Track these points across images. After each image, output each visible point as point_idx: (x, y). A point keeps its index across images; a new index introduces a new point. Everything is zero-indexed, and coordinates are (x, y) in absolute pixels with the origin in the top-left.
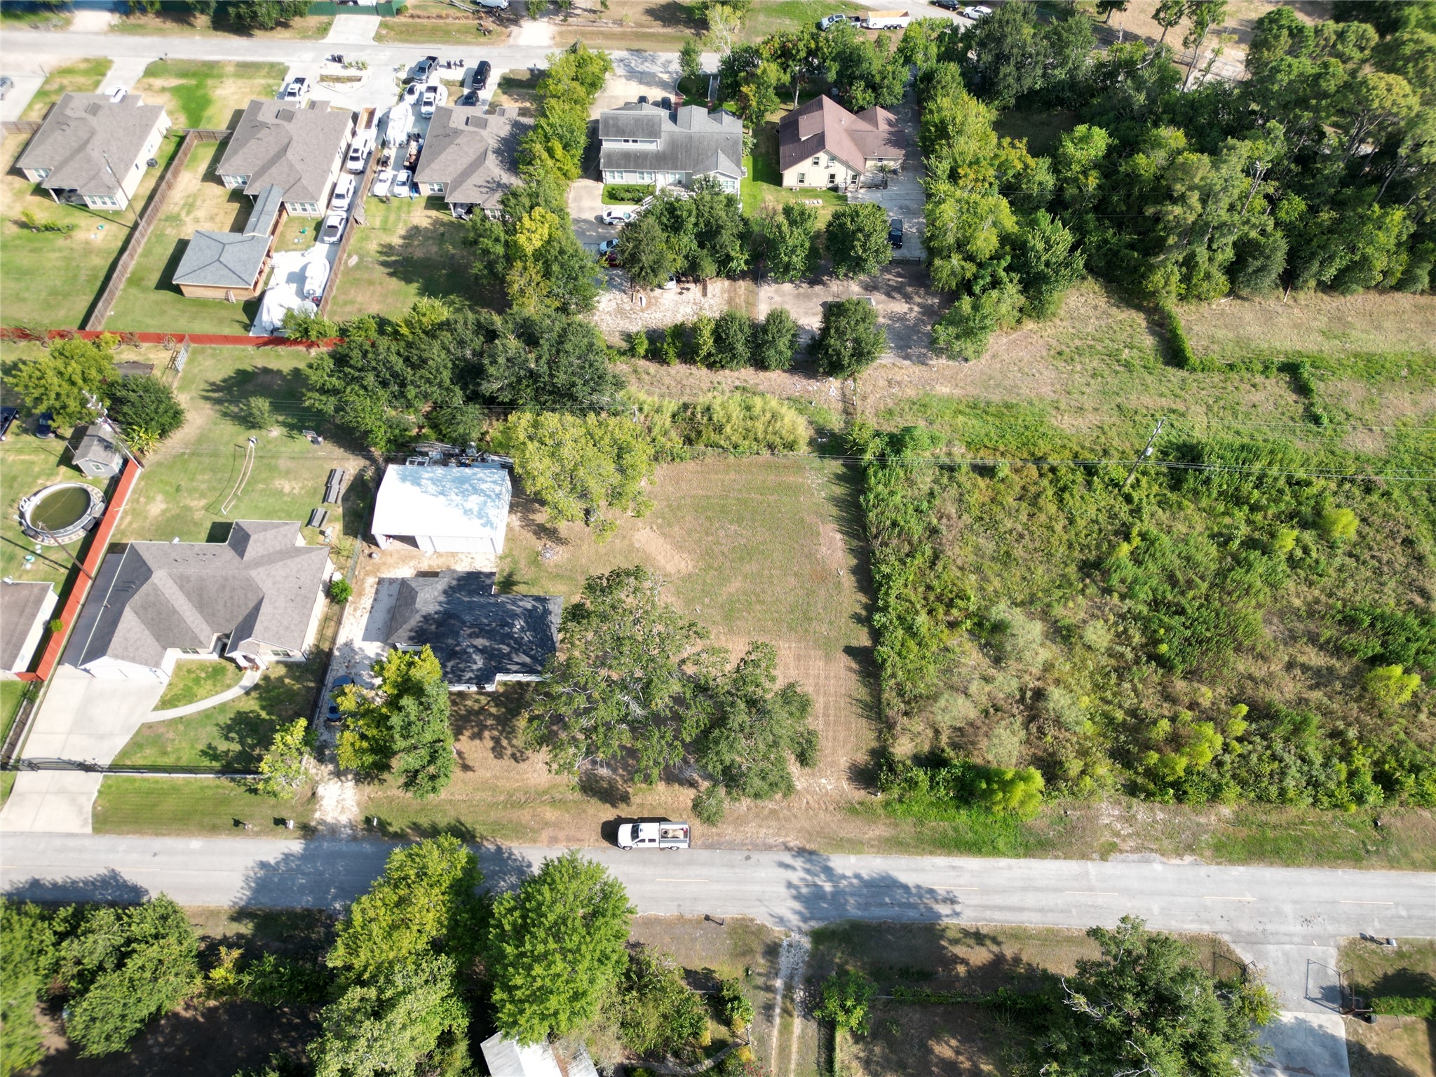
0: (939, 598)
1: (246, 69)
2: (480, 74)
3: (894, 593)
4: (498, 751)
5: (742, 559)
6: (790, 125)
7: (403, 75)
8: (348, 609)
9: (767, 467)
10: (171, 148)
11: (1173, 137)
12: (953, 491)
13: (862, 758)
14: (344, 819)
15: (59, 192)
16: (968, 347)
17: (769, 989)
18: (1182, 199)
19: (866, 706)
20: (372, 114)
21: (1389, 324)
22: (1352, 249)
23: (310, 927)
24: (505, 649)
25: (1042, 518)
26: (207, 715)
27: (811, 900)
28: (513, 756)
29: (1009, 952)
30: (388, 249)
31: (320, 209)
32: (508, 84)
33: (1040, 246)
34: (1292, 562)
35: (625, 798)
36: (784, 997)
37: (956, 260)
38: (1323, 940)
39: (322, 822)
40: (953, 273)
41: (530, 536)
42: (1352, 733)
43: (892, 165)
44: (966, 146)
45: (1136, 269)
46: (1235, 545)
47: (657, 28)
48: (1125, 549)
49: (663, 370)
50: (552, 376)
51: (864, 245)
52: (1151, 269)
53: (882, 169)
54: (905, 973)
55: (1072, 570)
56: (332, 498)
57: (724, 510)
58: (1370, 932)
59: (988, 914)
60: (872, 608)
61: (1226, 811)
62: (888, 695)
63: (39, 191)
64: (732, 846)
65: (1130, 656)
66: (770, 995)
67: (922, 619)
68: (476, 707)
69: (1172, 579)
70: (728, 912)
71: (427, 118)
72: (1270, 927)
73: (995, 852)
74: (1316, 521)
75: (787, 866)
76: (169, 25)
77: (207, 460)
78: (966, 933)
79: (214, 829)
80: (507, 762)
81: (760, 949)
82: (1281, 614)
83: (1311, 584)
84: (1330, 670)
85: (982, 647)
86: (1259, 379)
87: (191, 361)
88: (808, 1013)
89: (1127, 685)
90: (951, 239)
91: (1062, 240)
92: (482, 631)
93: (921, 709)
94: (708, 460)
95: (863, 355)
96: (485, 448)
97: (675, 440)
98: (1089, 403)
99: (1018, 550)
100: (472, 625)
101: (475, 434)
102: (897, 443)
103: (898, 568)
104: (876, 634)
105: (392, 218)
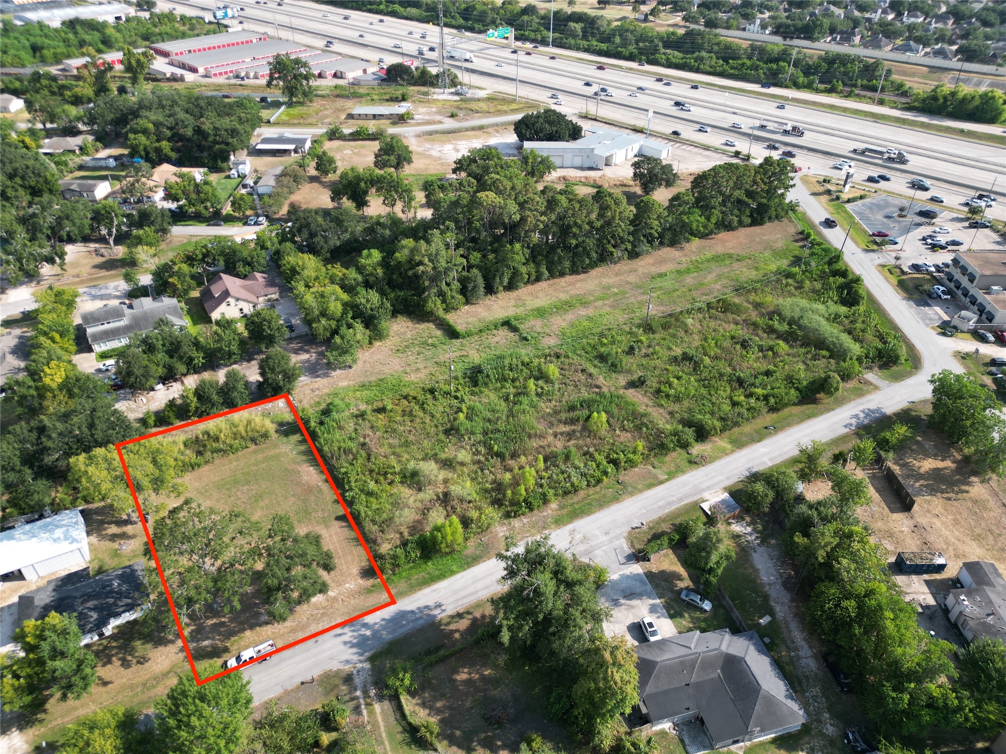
0: (378, 474)
3: (352, 479)
4: (126, 664)
5: (256, 501)
6: (207, 294)
9: (255, 452)
11: (408, 242)
12: (368, 425)
13: (365, 564)
16: (348, 359)
17: (352, 699)
18: (421, 263)
19: (357, 540)
21: (540, 295)
22: (508, 267)
24: (111, 601)
25: (418, 420)
27: (361, 644)
28: (139, 662)
29: (478, 615)
32: (8, 323)
33: (363, 301)
34: (537, 394)
35: (226, 650)
36: (365, 698)
37: (323, 321)
38: (617, 538)
40: (325, 329)
41: (107, 543)
42: (592, 450)
43: (274, 296)
44: (309, 273)
45: (418, 304)
46: (512, 396)
47: (104, 273)
48: (461, 416)
49: (170, 428)
50: (92, 435)
51: (269, 327)
52: (425, 301)
53: (269, 300)
54: (429, 652)
55: (442, 437)
57: (236, 482)
58: (634, 525)
59: (460, 603)
60: (343, 495)
61: (554, 505)
62: (369, 527)
64: (304, 640)
65: (483, 459)
66: (355, 702)
67: (372, 485)
68: (101, 648)
69: (489, 421)
70: (316, 673)
72: (593, 543)
73: (453, 573)
74: (541, 376)
75: (340, 635)
78: (452, 617)
80: (135, 668)
81: (341, 682)
82: (543, 417)
83: (550, 401)
84: (574, 431)
85: (409, 486)
86: (495, 332)
88: (381, 698)
89: (487, 472)
90: (317, 312)
91: (374, 297)
92: (89, 597)
93: (388, 526)
94: (217, 462)
95: (290, 376)
96: (57, 508)
97: (190, 455)
98: (421, 366)
99: (411, 438)
100: (81, 596)
101: (47, 500)
102: (326, 412)
103: (350, 468)
104: (351, 503)
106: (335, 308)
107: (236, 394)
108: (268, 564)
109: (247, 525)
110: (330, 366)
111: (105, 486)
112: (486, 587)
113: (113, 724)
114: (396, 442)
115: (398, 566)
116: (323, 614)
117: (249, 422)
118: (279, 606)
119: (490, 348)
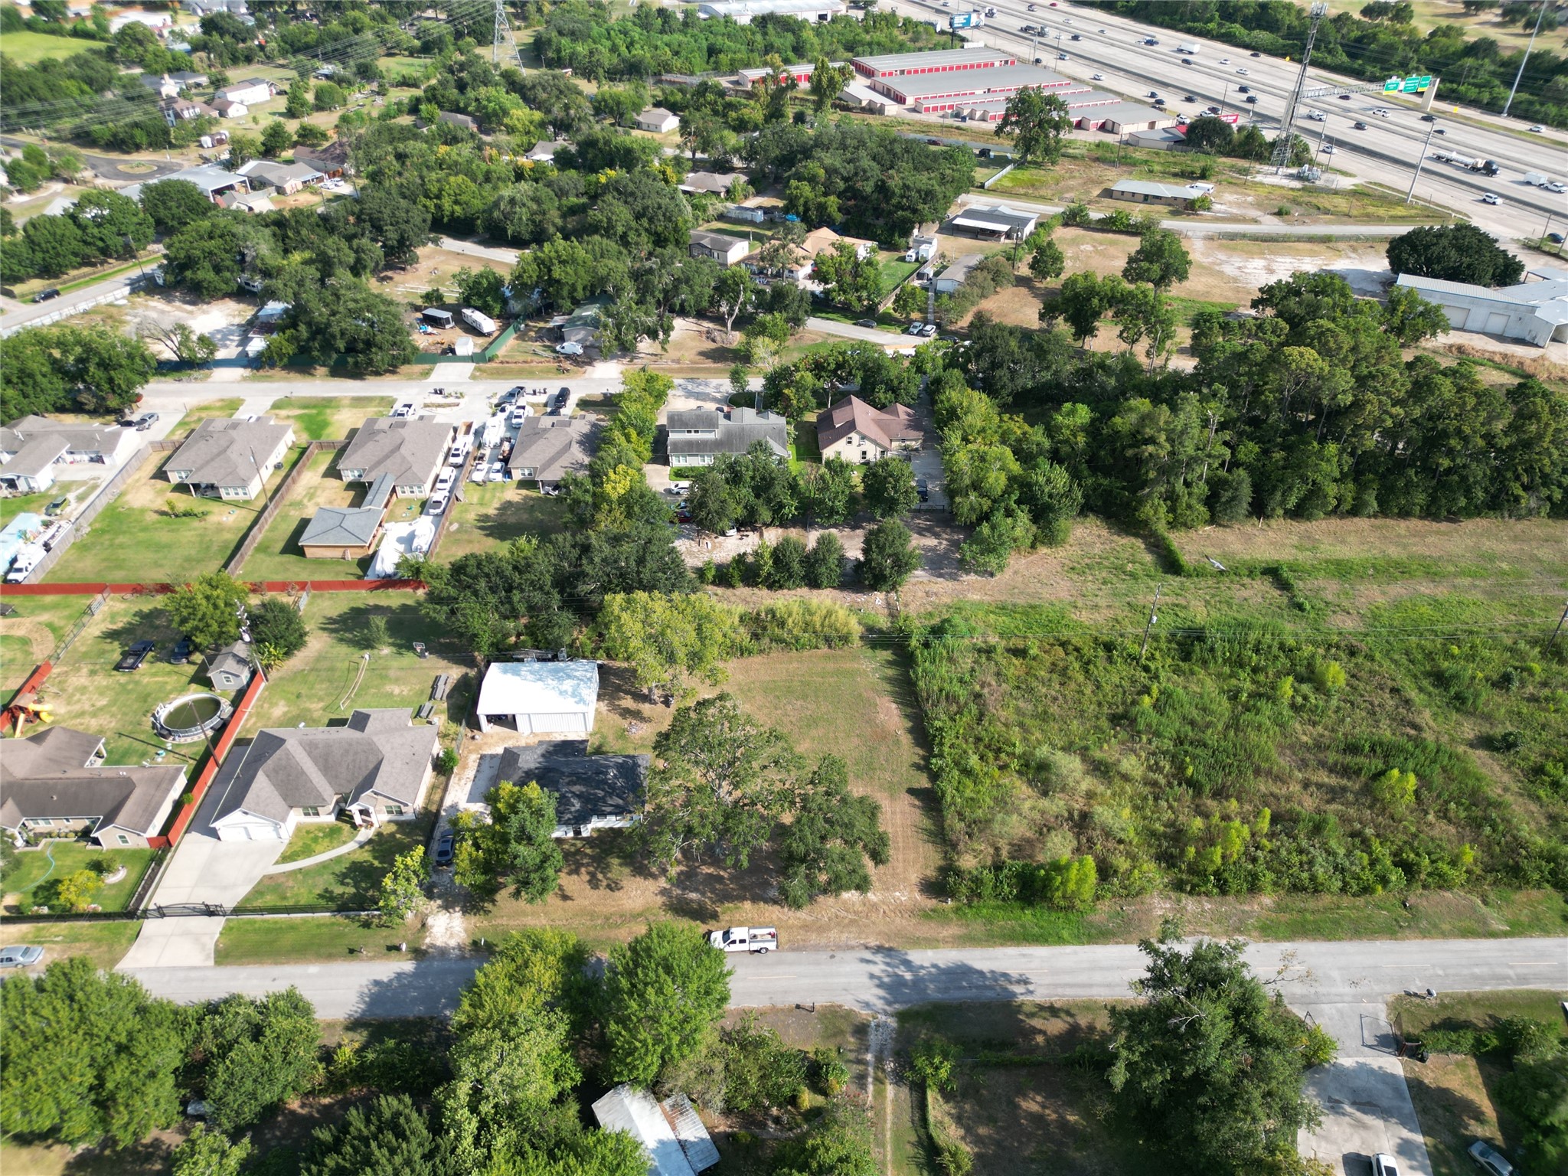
0: (988, 747)
1: (359, 402)
2: (563, 396)
3: (947, 742)
4: (594, 883)
5: (808, 726)
6: (826, 421)
7: (495, 401)
8: (454, 779)
9: (826, 657)
10: (295, 456)
11: (1142, 404)
12: (993, 668)
13: (931, 873)
14: (453, 943)
15: (197, 486)
16: (992, 561)
17: (860, 1062)
18: (1152, 441)
19: (930, 833)
20: (469, 426)
21: (1351, 539)
22: (1304, 479)
23: (422, 1032)
24: (600, 793)
25: (1073, 686)
26: (324, 866)
27: (894, 987)
28: (609, 886)
29: (1083, 1022)
30: (485, 518)
31: (425, 492)
32: (585, 404)
33: (1041, 480)
34: (1293, 706)
35: (715, 916)
36: (876, 1068)
37: (973, 497)
38: (1372, 998)
39: (433, 946)
40: (972, 509)
41: (617, 717)
42: (1369, 831)
43: (914, 444)
44: (974, 420)
45: (1128, 504)
46: (1244, 697)
47: (709, 364)
48: (1147, 700)
49: (729, 592)
50: (638, 573)
51: (895, 487)
52: (1141, 502)
53: (905, 448)
54: (988, 1044)
55: (1104, 723)
56: (438, 695)
58: (1413, 990)
59: (1060, 991)
60: (926, 760)
61: (1267, 900)
62: (952, 820)
63: (182, 488)
64: (817, 948)
65: (1162, 781)
66: (861, 1067)
67: (974, 761)
68: (572, 849)
69: (1192, 723)
70: (821, 1000)
71: (517, 428)
72: (1321, 990)
73: (1061, 941)
74: (1310, 676)
75: (868, 962)
76: (293, 375)
77: (324, 674)
78: (1041, 1008)
79: (330, 957)
80: (602, 892)
81: (849, 1029)
82: (1292, 747)
83: (1314, 724)
84: (1344, 789)
85: (1029, 783)
86: (1246, 580)
87: (310, 604)
88: (899, 1079)
89: (1164, 804)
90: (967, 481)
91: (1060, 477)
92: (579, 779)
93: (980, 831)
94: (773, 655)
95: (902, 565)
96: (575, 654)
97: (743, 635)
98: (1102, 602)
99: (1054, 709)
100: (571, 775)
101: (567, 639)
102: (938, 631)
103: (949, 723)
104: (934, 777)
105: (488, 496)
106: (997, 480)
107: (823, 569)
108: (799, 821)
109: (788, 755)
110: (963, 566)
111: (635, 643)
112: (1109, 985)
113: (559, 953)
114: (1029, 708)
115: (979, 896)
116: (852, 921)
117: (829, 614)
118: (797, 885)
119: (1230, 606)
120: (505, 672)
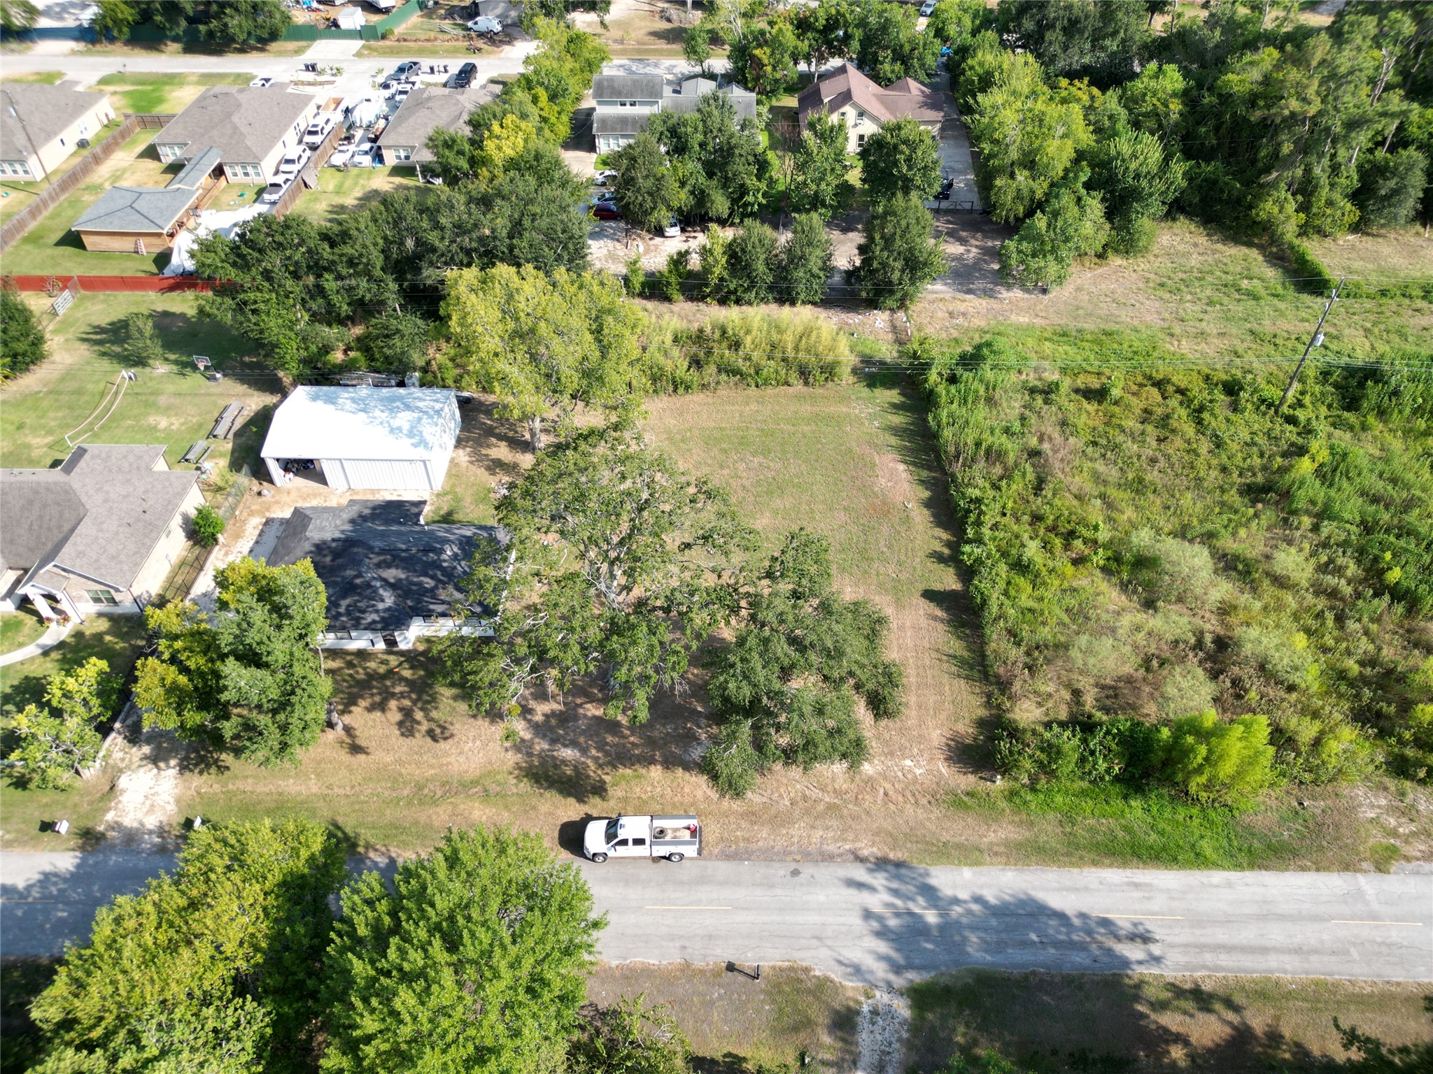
0: (1053, 529)
1: (210, 78)
2: (468, 74)
3: (988, 520)
4: (407, 726)
5: (770, 493)
6: (811, 100)
7: (381, 79)
8: (216, 553)
9: (798, 397)
10: (109, 135)
13: (966, 729)
14: (151, 822)
16: (1049, 268)
19: (962, 662)
20: (339, 103)
24: (428, 583)
25: (1179, 442)
27: (906, 938)
28: (430, 733)
29: (1258, 1022)
30: (339, 209)
31: (264, 175)
33: (1124, 153)
35: (599, 790)
37: (1022, 176)
39: (117, 826)
41: (482, 474)
45: (1239, 201)
48: (1304, 466)
49: (663, 307)
52: (1260, 195)
55: (1233, 497)
56: (221, 431)
57: (743, 442)
59: (1209, 958)
60: (955, 547)
62: (997, 641)
64: (768, 856)
65: (1347, 590)
67: (1032, 550)
68: (382, 670)
70: (769, 957)
71: (400, 105)
73: (1199, 860)
75: (860, 886)
76: (137, 51)
77: (65, 398)
78: (1177, 991)
80: (420, 740)
81: (823, 1019)
85: (1124, 587)
86: (1422, 304)
87: (76, 306)
89: (1353, 626)
90: (1014, 154)
91: (1150, 150)
92: (394, 558)
93: (1048, 661)
94: (723, 392)
95: (916, 266)
96: (430, 379)
97: (677, 363)
98: (1212, 329)
99: (1152, 476)
100: (383, 551)
101: (418, 359)
102: (971, 360)
103: (991, 493)
104: (967, 573)
105: (348, 183)
106: (1058, 153)
107: (800, 273)
108: (741, 641)
109: (726, 525)
110: (1004, 276)
111: (490, 343)
112: (1298, 951)
114: (1113, 474)
115: (1052, 774)
116: (831, 807)
117: (806, 333)
118: (736, 755)
119: (1403, 336)
120: (315, 398)
